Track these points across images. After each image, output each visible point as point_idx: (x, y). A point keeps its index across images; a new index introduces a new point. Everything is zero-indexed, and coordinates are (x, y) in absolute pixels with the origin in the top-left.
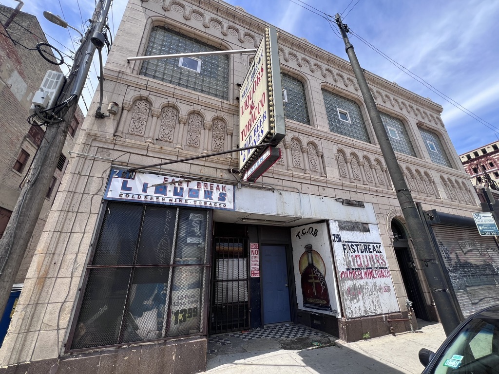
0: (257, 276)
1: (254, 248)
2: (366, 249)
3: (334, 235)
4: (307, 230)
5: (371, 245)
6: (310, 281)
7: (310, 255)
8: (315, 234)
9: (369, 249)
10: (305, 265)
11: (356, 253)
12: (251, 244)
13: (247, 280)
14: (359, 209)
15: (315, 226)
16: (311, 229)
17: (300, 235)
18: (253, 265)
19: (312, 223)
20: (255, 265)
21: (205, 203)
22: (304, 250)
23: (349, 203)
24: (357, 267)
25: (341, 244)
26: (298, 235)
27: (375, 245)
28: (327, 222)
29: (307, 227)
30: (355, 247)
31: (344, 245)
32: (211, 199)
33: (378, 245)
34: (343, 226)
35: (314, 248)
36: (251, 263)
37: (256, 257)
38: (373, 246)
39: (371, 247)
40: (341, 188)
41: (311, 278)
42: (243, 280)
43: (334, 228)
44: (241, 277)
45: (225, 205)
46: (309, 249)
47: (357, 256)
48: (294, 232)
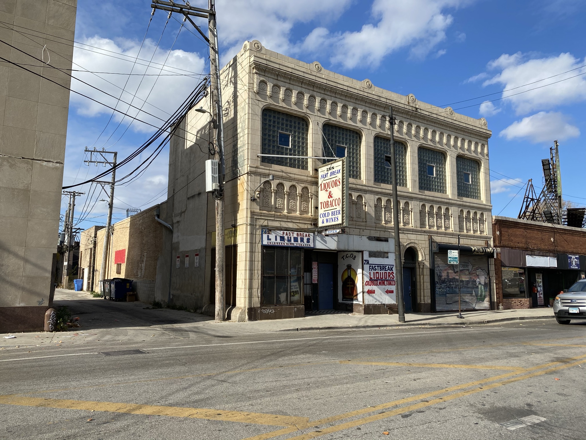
0: (316, 282)
1: (315, 266)
2: (383, 269)
3: (365, 260)
4: (349, 255)
5: (387, 266)
6: (348, 286)
7: (349, 270)
8: (354, 258)
9: (386, 269)
10: (346, 276)
11: (377, 271)
12: (313, 263)
13: (311, 284)
14: (384, 243)
15: (355, 254)
16: (352, 255)
17: (344, 257)
18: (314, 275)
19: (353, 251)
20: (315, 275)
21: (301, 245)
22: (346, 268)
23: (378, 239)
24: (375, 279)
25: (368, 265)
26: (343, 257)
27: (390, 266)
28: (362, 252)
29: (349, 254)
30: (377, 268)
31: (370, 266)
32: (303, 242)
33: (392, 266)
34: (372, 254)
35: (352, 267)
36: (313, 274)
37: (316, 271)
38: (389, 267)
39: (387, 268)
40: (374, 229)
41: (349, 284)
42: (309, 284)
43: (366, 256)
44: (308, 283)
45: (310, 245)
46: (349, 267)
47: (376, 273)
48: (340, 255)
